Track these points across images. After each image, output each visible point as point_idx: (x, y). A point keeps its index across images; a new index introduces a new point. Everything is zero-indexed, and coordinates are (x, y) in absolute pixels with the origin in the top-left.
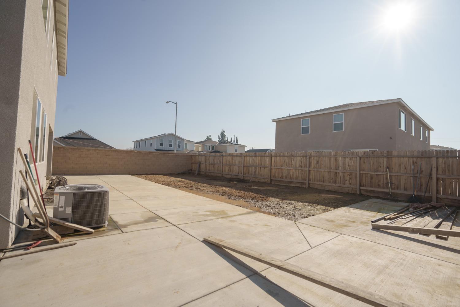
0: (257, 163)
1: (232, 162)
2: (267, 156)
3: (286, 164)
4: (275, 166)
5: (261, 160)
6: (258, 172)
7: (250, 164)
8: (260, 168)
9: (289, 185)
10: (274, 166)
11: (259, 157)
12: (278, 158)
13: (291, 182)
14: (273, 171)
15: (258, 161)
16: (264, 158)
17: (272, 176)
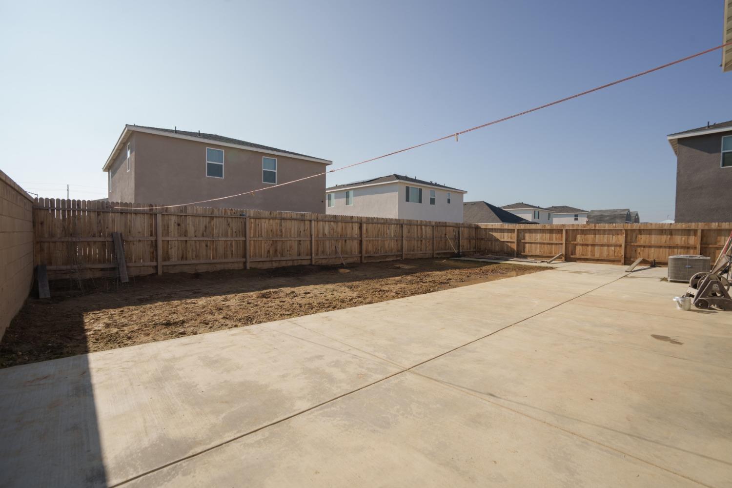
0: (338, 233)
1: (281, 231)
2: (355, 222)
3: (381, 234)
4: (367, 237)
5: (346, 228)
6: (342, 248)
7: (324, 235)
8: (344, 241)
9: (385, 260)
10: (365, 236)
11: (342, 222)
12: (370, 225)
13: (386, 257)
14: (364, 243)
15: (340, 230)
16: (350, 225)
17: (364, 252)
